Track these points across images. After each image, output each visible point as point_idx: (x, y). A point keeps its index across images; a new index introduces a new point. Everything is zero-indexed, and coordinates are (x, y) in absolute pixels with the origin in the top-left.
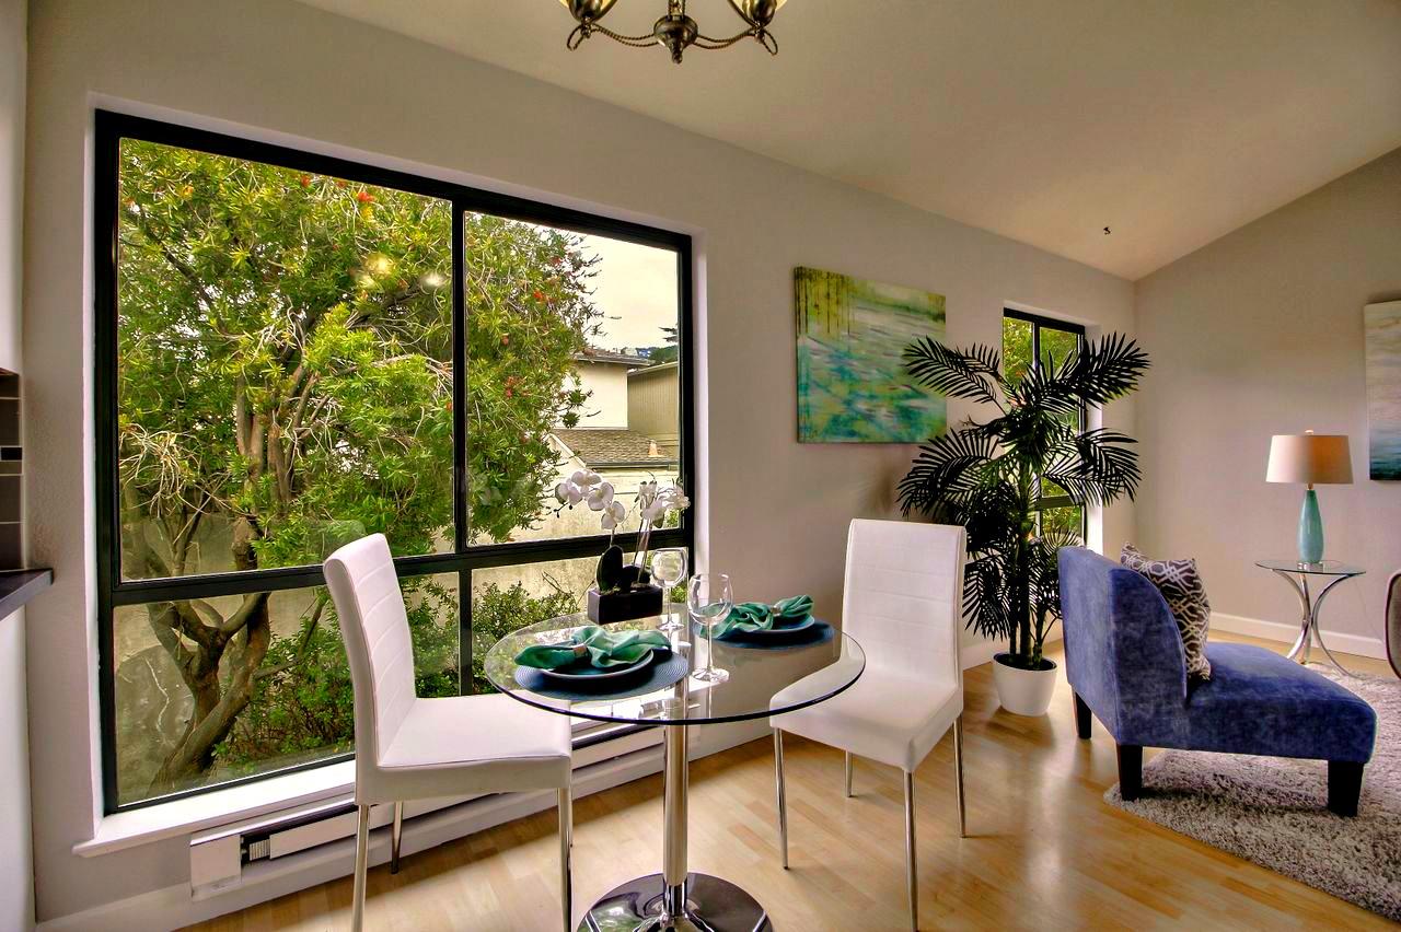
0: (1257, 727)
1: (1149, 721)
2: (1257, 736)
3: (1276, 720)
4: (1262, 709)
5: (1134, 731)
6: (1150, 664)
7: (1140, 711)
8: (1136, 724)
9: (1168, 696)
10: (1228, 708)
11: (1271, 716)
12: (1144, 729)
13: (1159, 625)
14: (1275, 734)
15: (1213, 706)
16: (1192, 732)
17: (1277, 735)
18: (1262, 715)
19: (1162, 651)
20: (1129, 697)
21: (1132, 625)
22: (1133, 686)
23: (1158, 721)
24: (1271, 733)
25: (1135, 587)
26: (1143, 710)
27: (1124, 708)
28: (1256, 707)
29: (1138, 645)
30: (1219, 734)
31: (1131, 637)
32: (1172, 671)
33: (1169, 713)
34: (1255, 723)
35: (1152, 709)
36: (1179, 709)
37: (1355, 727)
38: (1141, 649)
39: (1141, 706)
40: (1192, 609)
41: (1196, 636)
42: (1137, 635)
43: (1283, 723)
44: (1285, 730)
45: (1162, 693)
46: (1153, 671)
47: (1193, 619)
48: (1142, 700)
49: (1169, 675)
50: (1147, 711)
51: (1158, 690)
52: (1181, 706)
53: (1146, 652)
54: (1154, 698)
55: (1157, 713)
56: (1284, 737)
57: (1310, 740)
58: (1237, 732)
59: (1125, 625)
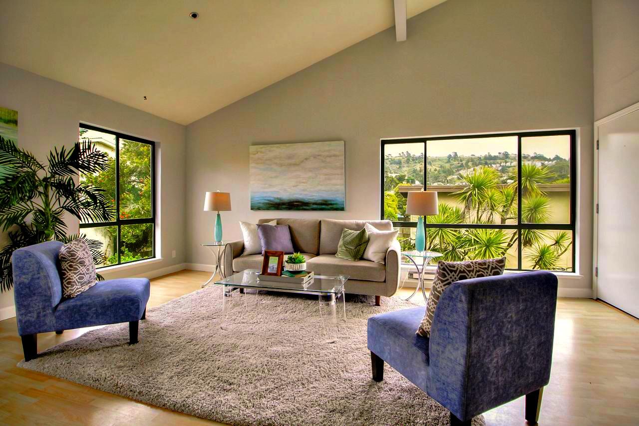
0: (88, 315)
1: (35, 321)
2: (88, 319)
3: (96, 310)
4: (89, 306)
5: (26, 328)
6: (34, 294)
7: (29, 318)
8: (27, 324)
9: (44, 308)
10: (73, 309)
11: (94, 309)
12: (32, 326)
13: (39, 275)
14: (96, 316)
15: (66, 309)
16: (56, 322)
17: (97, 317)
18: (90, 309)
19: (41, 287)
20: (23, 311)
21: (24, 276)
22: (25, 306)
23: (39, 321)
24: (95, 316)
25: (25, 258)
26: (30, 317)
27: (20, 317)
28: (87, 306)
29: (28, 286)
30: (70, 321)
31: (23, 282)
32: (45, 296)
33: (45, 316)
34: (86, 313)
35: (35, 315)
36: (50, 313)
37: (131, 307)
38: (29, 288)
39: (29, 315)
40: (71, 266)
41: (72, 278)
42: (26, 281)
43: (100, 311)
44: (101, 314)
45: (40, 307)
46: (36, 298)
47: (70, 270)
48: (30, 312)
49: (44, 298)
50: (33, 317)
51: (38, 306)
52: (51, 312)
53: (32, 289)
54: (36, 310)
55: (38, 317)
56: (101, 317)
57: (112, 316)
58: (79, 318)
59: (20, 277)
